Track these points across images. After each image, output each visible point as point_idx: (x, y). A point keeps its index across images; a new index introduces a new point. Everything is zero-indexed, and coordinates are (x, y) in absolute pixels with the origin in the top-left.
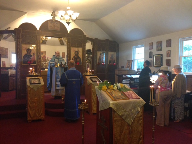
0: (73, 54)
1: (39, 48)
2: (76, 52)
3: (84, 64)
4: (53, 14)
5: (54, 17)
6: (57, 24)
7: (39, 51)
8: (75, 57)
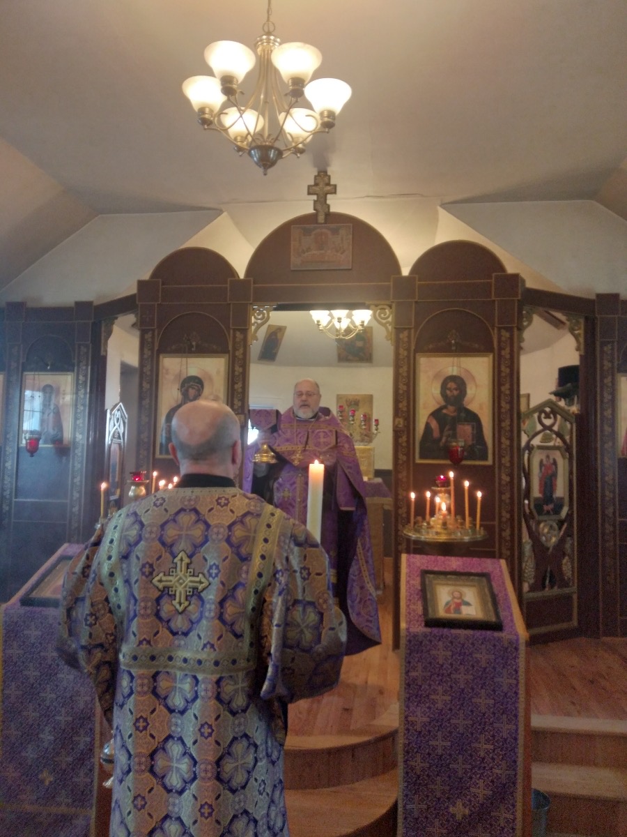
0: (429, 397)
1: (238, 369)
2: (452, 385)
3: (506, 460)
4: (316, 184)
5: (321, 202)
6: (335, 232)
7: (238, 386)
8: (445, 414)
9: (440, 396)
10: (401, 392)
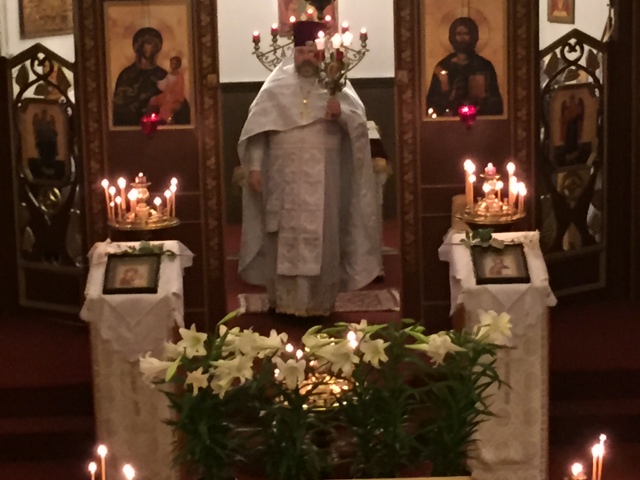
2: (461, 29)
3: (521, 114)
8: (455, 63)
9: (449, 42)
10: (403, 39)
